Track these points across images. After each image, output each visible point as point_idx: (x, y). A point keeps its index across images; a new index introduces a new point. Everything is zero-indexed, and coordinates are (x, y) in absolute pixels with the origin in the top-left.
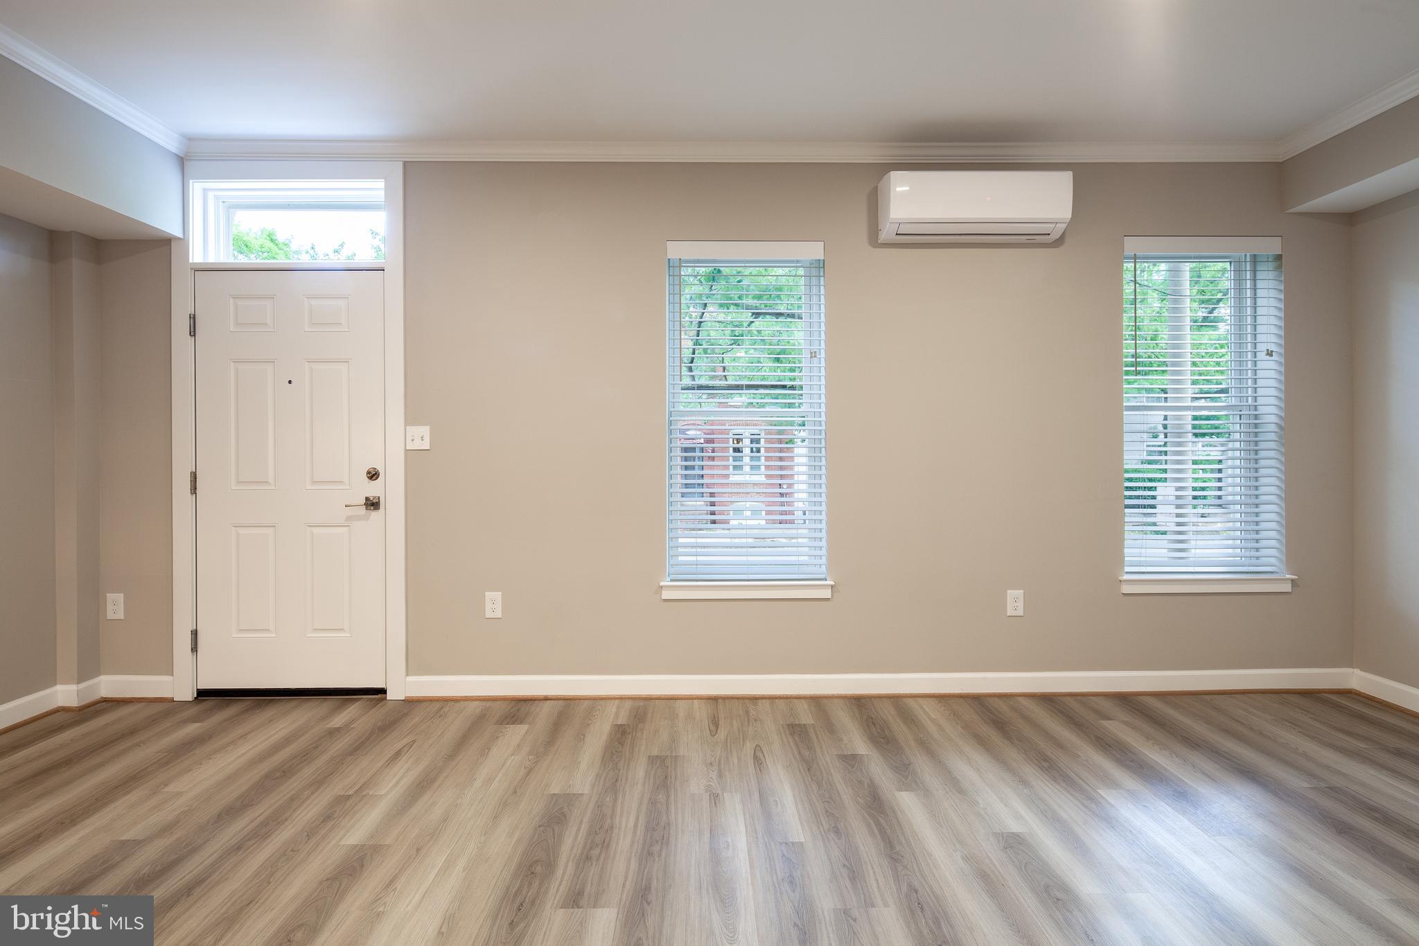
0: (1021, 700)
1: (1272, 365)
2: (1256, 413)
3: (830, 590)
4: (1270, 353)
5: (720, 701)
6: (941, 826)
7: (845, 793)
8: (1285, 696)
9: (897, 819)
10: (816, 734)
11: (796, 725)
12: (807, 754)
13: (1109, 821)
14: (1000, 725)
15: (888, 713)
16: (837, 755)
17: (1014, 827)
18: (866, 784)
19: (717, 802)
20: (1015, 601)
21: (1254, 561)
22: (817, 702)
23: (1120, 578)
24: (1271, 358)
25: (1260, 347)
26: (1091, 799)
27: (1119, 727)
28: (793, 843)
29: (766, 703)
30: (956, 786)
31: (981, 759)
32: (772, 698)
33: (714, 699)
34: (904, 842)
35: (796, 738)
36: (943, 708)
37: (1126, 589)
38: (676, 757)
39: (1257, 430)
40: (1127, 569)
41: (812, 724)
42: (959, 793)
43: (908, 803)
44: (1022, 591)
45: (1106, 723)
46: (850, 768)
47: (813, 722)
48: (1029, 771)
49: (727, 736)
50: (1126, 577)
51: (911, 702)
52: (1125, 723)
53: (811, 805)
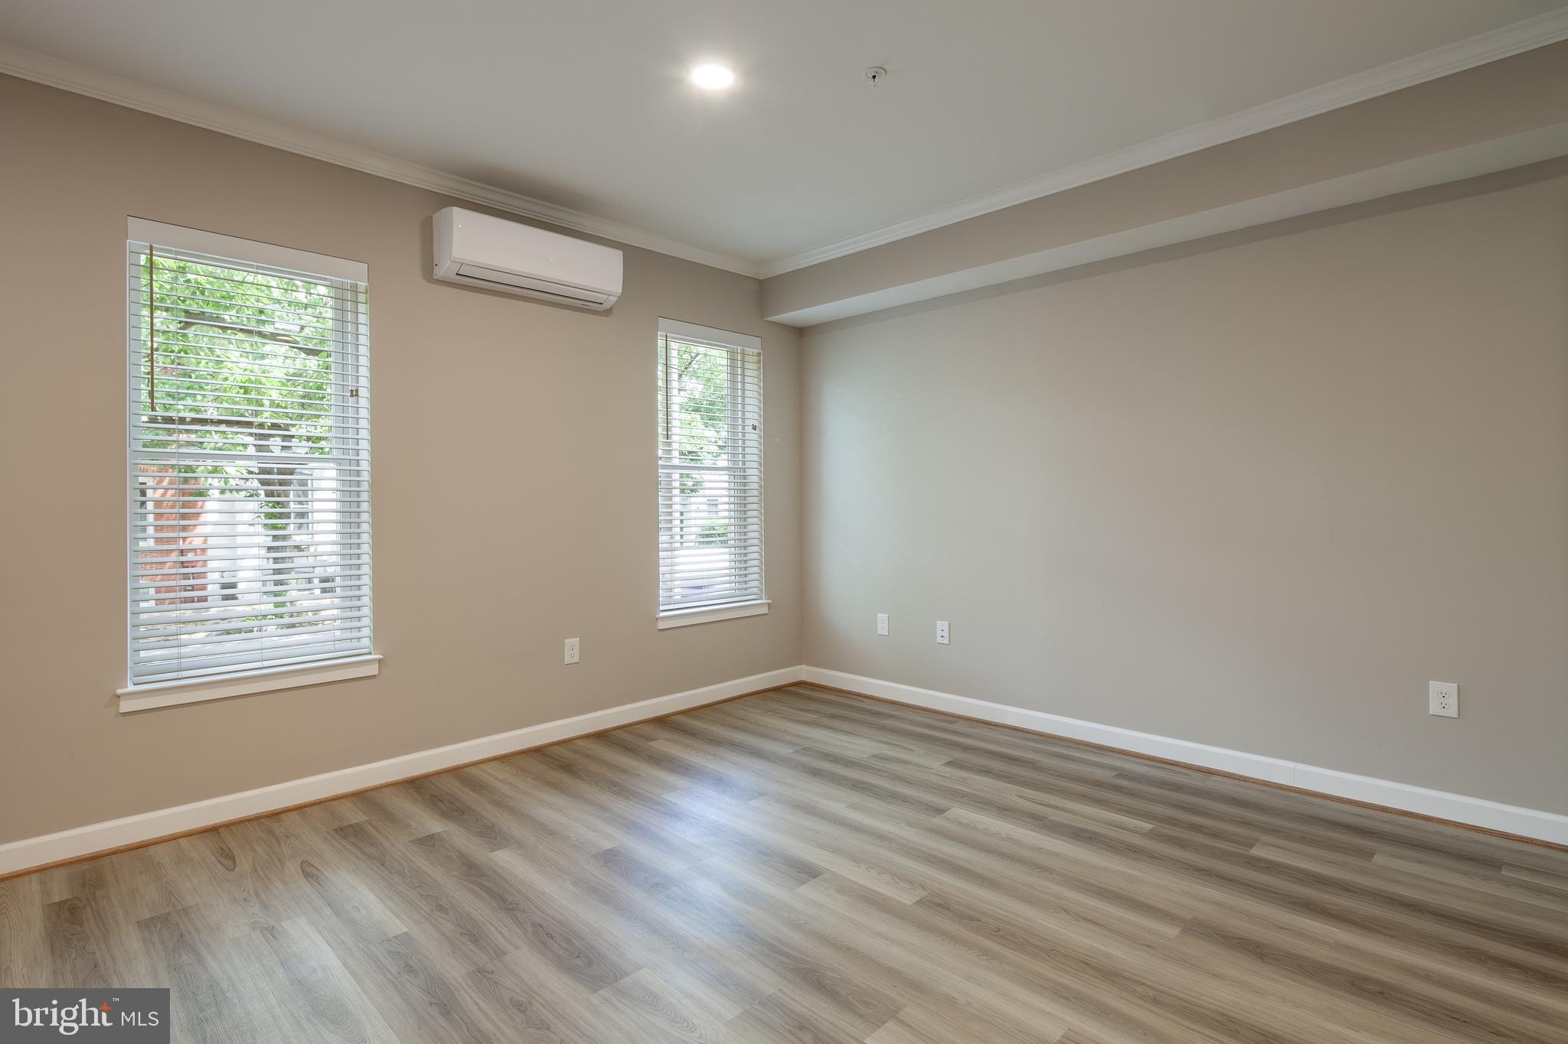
0: (579, 742)
1: (755, 437)
2: (745, 474)
3: (377, 665)
4: (754, 428)
5: (222, 830)
6: (543, 866)
7: (435, 872)
8: (765, 694)
9: (500, 875)
10: (375, 828)
11: (346, 827)
12: (373, 851)
13: (676, 815)
14: (567, 768)
15: (452, 786)
16: (409, 842)
17: (607, 845)
18: (455, 857)
19: (275, 934)
20: (571, 649)
21: (744, 592)
22: (362, 797)
23: (657, 616)
24: (755, 432)
25: (749, 422)
26: (659, 804)
27: (665, 744)
28: (396, 937)
29: (295, 815)
30: (546, 830)
31: (559, 800)
32: (300, 808)
33: (214, 830)
34: (514, 892)
35: (352, 840)
36: (508, 768)
37: (661, 625)
38: (184, 909)
39: (745, 488)
40: (662, 608)
41: (366, 820)
42: (551, 834)
43: (505, 860)
44: (578, 639)
45: (652, 744)
46: (430, 849)
47: (367, 819)
48: (605, 798)
49: (254, 864)
50: (662, 614)
51: (474, 770)
52: (666, 740)
53: (400, 896)
